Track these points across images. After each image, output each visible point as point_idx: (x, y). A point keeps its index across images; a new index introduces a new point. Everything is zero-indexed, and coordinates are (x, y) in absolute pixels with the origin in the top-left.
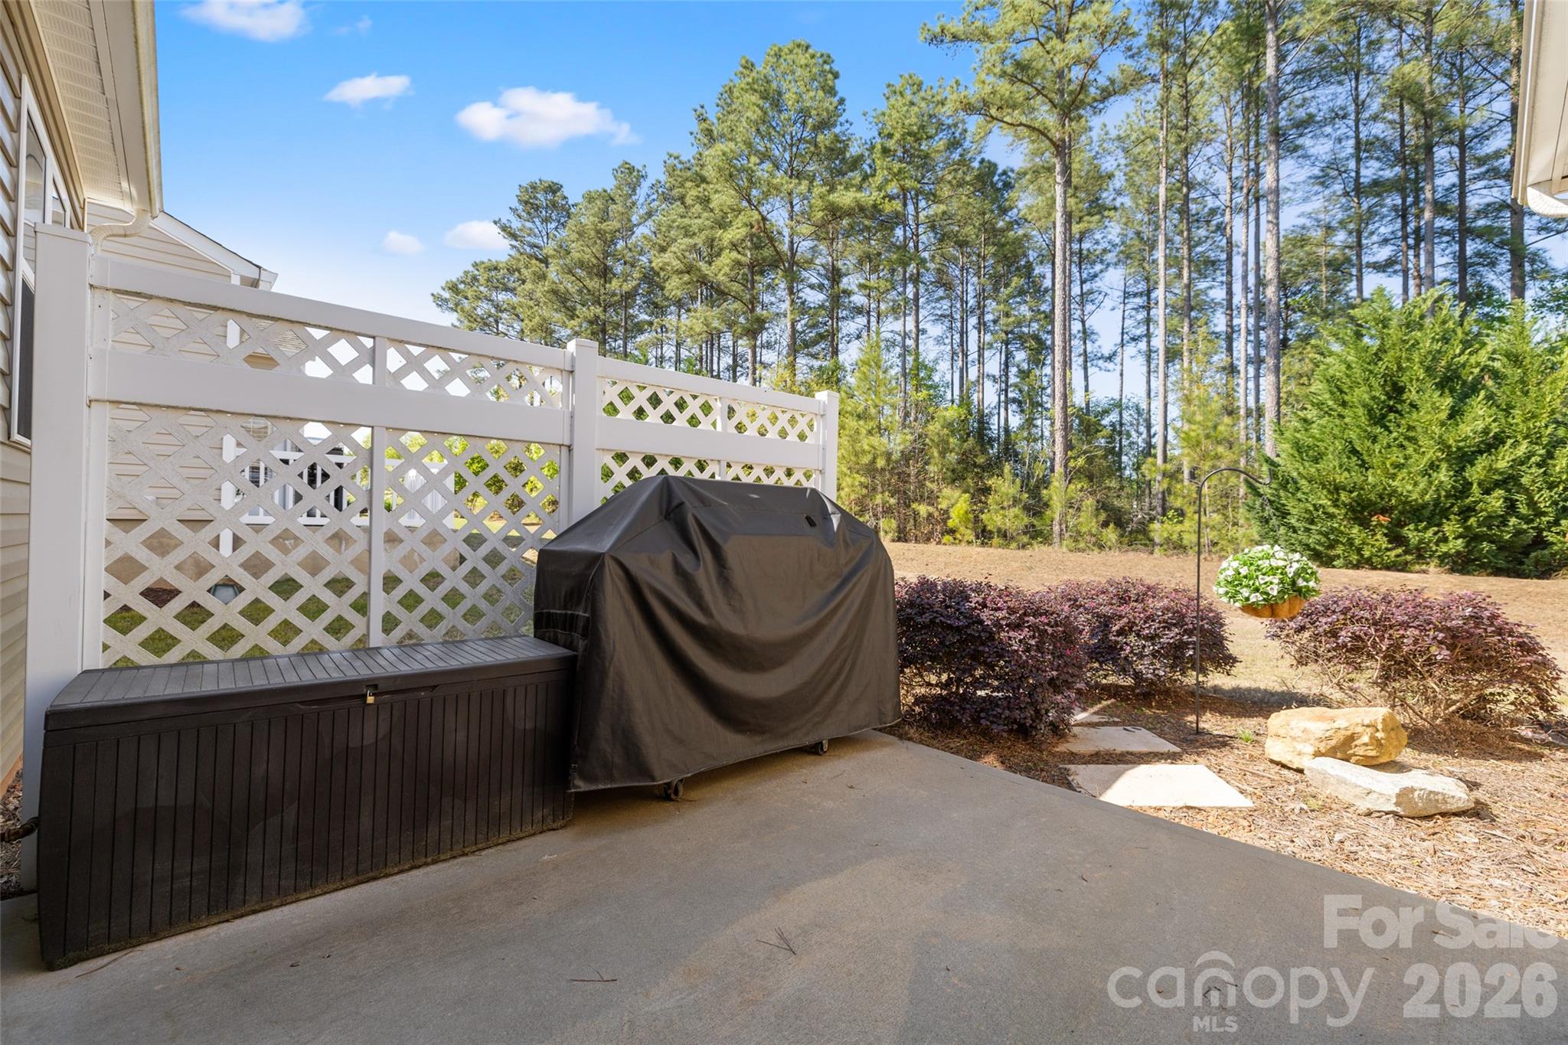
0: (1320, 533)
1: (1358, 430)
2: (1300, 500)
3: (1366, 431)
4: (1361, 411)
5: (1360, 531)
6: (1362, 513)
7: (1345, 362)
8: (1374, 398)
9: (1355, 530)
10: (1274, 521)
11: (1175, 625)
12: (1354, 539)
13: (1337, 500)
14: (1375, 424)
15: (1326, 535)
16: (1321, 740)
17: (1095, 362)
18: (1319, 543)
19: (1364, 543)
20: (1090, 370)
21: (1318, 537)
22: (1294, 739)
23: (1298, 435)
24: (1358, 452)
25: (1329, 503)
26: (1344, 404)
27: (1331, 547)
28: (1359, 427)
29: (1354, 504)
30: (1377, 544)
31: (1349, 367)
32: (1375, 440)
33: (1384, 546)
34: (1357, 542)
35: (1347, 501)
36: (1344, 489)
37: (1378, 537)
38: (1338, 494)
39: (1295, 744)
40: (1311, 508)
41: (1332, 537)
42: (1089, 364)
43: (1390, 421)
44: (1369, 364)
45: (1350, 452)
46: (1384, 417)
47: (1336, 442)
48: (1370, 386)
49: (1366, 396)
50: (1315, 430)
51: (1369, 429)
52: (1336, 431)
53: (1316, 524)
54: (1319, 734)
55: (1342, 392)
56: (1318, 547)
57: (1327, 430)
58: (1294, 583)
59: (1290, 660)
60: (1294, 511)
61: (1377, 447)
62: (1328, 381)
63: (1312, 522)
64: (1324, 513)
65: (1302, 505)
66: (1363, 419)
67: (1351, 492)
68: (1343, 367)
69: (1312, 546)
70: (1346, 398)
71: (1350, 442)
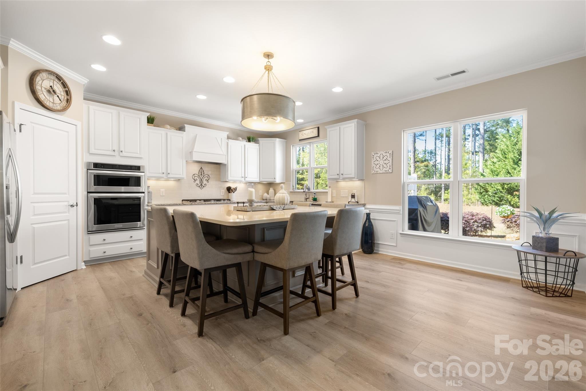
0: (498, 197)
1: (510, 166)
2: (492, 187)
3: (512, 166)
4: (511, 160)
5: (510, 196)
6: (511, 191)
7: (506, 145)
8: (515, 156)
9: (509, 196)
10: (484, 193)
11: (485, 220)
12: (508, 199)
13: (504, 187)
14: (515, 164)
15: (500, 198)
16: (517, 238)
17: (418, 137)
18: (497, 200)
19: (511, 200)
20: (416, 140)
21: (497, 198)
22: (512, 238)
23: (491, 167)
24: (510, 173)
25: (501, 188)
26: (506, 158)
27: (501, 201)
28: (510, 165)
29: (509, 188)
30: (515, 200)
31: (507, 146)
32: (515, 169)
33: (517, 201)
34: (509, 200)
35: (507, 188)
36: (506, 184)
37: (516, 198)
38: (504, 185)
39: (512, 239)
40: (496, 190)
41: (502, 198)
42: (416, 138)
43: (519, 164)
44: (513, 146)
45: (507, 173)
46: (518, 162)
47: (503, 170)
48: (514, 153)
49: (512, 156)
50: (497, 166)
51: (513, 166)
52: (503, 166)
53: (497, 195)
54: (516, 237)
55: (505, 154)
56: (497, 201)
57: (501, 166)
58: (512, 212)
59: (506, 228)
60: (490, 190)
61: (516, 171)
62: (501, 150)
63: (496, 194)
64: (499, 191)
65: (493, 189)
66: (511, 163)
67: (508, 185)
68: (506, 146)
69: (495, 201)
70: (507, 156)
71: (508, 170)
